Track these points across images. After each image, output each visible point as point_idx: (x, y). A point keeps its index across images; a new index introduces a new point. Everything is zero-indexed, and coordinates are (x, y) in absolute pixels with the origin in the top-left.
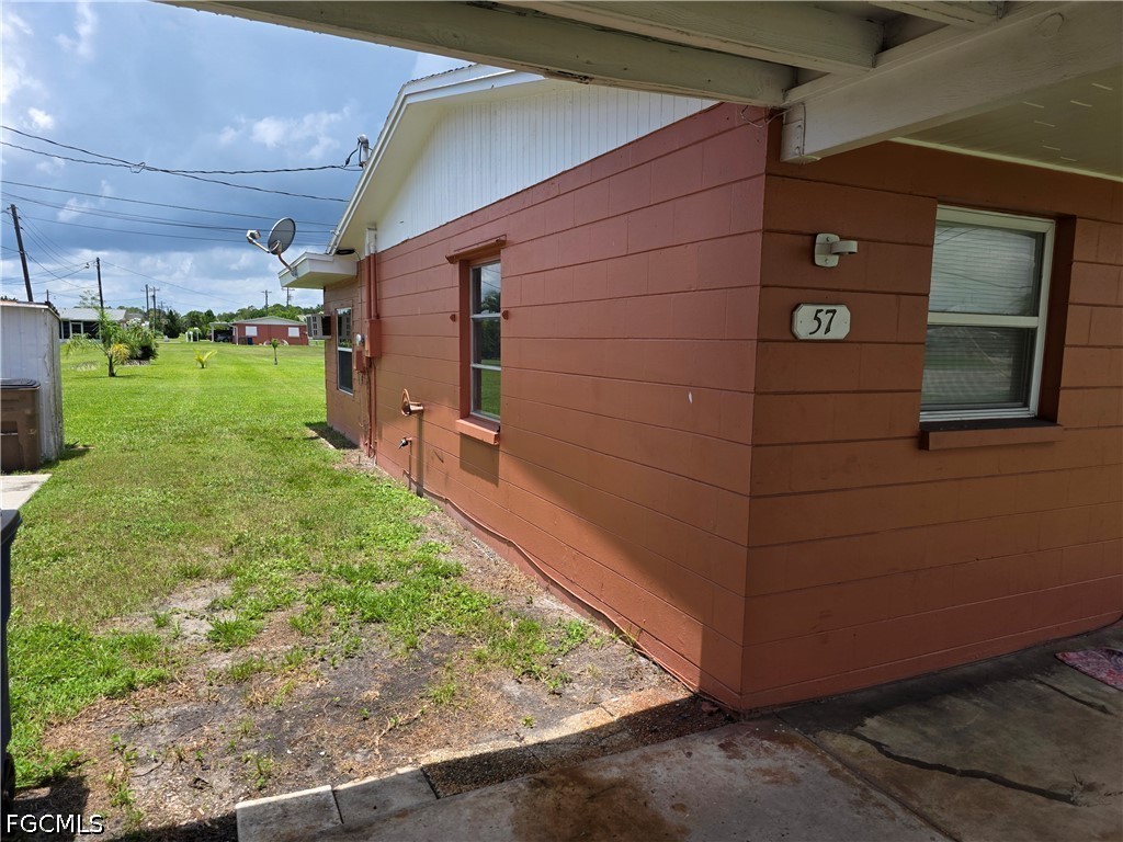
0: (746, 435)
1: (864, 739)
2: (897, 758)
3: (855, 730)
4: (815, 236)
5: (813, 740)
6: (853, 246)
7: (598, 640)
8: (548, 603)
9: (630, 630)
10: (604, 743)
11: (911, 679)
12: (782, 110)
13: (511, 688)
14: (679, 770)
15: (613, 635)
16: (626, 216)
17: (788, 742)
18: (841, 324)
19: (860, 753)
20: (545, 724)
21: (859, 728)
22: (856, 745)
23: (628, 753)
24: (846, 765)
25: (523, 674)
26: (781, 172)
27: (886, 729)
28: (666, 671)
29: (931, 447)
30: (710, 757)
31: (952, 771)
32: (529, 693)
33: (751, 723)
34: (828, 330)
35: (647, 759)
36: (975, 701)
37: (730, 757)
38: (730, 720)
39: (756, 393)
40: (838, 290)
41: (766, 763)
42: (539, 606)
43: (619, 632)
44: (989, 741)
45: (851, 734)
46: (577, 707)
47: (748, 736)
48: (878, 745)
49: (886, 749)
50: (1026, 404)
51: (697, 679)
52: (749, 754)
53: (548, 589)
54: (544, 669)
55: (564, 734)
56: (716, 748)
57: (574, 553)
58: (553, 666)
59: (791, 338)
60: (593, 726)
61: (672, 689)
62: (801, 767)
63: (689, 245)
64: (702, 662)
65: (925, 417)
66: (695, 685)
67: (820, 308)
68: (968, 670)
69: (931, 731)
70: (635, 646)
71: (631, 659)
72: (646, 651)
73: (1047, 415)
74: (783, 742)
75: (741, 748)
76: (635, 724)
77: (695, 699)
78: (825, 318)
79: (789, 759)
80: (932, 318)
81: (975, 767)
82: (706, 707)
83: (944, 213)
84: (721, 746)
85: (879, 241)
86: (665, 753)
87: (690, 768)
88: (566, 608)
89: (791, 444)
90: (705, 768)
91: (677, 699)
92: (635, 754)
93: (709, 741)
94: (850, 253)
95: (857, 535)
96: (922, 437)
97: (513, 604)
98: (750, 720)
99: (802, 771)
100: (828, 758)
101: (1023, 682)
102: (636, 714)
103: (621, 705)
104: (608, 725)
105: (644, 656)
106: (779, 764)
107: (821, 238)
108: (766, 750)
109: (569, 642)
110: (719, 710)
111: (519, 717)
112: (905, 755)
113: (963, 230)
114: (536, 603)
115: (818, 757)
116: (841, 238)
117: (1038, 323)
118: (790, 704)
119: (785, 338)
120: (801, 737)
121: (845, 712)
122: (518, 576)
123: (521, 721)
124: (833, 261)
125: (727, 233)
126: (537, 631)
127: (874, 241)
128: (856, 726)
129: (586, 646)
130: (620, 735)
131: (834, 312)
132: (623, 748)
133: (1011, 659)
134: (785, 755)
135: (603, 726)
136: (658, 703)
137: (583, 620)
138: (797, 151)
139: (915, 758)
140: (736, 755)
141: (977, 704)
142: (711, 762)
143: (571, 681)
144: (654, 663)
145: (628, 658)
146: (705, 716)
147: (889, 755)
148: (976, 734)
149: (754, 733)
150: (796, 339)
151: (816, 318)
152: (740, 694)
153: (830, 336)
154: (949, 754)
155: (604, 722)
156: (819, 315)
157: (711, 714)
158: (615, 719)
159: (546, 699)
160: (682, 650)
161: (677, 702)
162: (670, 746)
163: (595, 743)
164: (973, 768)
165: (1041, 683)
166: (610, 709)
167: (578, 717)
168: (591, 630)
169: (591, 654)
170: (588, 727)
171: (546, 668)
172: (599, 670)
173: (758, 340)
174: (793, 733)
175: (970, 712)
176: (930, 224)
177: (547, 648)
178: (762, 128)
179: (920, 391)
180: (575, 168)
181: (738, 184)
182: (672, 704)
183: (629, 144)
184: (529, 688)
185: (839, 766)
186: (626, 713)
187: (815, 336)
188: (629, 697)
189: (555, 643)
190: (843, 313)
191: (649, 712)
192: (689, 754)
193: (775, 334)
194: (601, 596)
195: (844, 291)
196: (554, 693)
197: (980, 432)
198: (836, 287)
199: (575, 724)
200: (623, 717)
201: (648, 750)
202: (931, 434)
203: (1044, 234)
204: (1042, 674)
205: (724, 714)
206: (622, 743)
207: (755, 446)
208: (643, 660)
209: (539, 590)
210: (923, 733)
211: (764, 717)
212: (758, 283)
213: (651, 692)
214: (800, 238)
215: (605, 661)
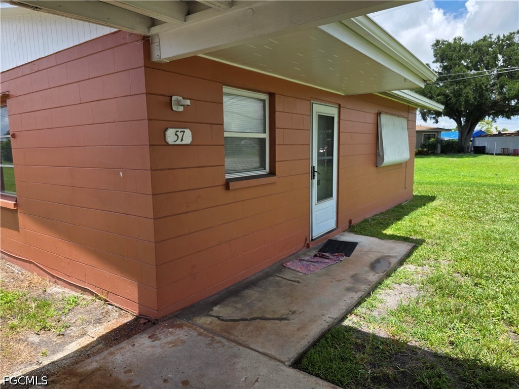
0: (149, 190)
1: (213, 316)
2: (226, 321)
3: (209, 313)
4: (171, 97)
5: (191, 322)
6: (188, 102)
7: (85, 303)
8: (56, 290)
9: (102, 294)
10: (89, 352)
11: (231, 286)
12: (149, 37)
13: (34, 338)
14: (128, 354)
15: (94, 298)
16: (77, 84)
17: (180, 326)
18: (187, 137)
19: (211, 323)
20: (54, 352)
21: (211, 312)
22: (209, 319)
23: (101, 354)
24: (205, 329)
25: (41, 329)
26: (152, 67)
27: (222, 309)
28: (122, 309)
29: (230, 189)
30: (144, 344)
31: (246, 320)
32: (45, 339)
33: (163, 323)
34: (182, 140)
35: (112, 354)
36: (256, 289)
37: (153, 341)
38: (154, 324)
39: (152, 170)
40: (185, 122)
41: (170, 339)
42: (50, 292)
43: (97, 296)
44: (260, 304)
45: (207, 316)
46: (73, 339)
47: (162, 329)
48: (218, 317)
49: (221, 318)
50: (265, 169)
51: (137, 309)
52: (163, 337)
53: (55, 282)
54: (53, 324)
55: (66, 354)
56: (147, 339)
57: (69, 261)
58: (59, 321)
59: (166, 144)
60: (83, 346)
61: (125, 317)
62: (186, 335)
63: (112, 100)
64: (139, 301)
65: (228, 176)
66: (136, 313)
67: (177, 130)
68: (253, 278)
69: (239, 306)
70: (106, 301)
71: (104, 308)
72: (111, 302)
73: (272, 173)
74: (178, 327)
75: (159, 335)
76: (106, 338)
77: (137, 319)
78: (180, 135)
79: (180, 334)
80: (226, 135)
81: (255, 315)
82: (142, 321)
83: (226, 89)
84: (149, 337)
85: (201, 101)
86: (121, 348)
87: (134, 352)
88: (67, 290)
89: (171, 192)
90: (141, 349)
91: (128, 321)
92: (106, 352)
93: (144, 336)
94: (188, 105)
95: (204, 229)
96: (227, 185)
97: (34, 295)
98: (163, 321)
99: (187, 337)
100: (198, 328)
101: (272, 278)
102: (106, 334)
103: (97, 332)
104: (91, 343)
105: (111, 305)
106: (176, 337)
107: (174, 98)
108: (170, 333)
109: (68, 306)
110: (149, 321)
111: (38, 353)
112: (228, 319)
113: (232, 97)
114: (48, 291)
115: (193, 329)
116: (184, 98)
117: (266, 136)
118: (181, 310)
119: (163, 144)
120: (186, 323)
121: (204, 307)
122: (36, 278)
123: (39, 354)
124: (181, 109)
125: (129, 94)
126: (49, 305)
127: (198, 100)
128: (209, 312)
129: (79, 307)
130: (97, 346)
131: (184, 132)
132: (99, 352)
133: (268, 270)
134: (179, 332)
135: (88, 344)
136: (119, 325)
137: (76, 294)
138: (158, 57)
139: (233, 318)
140: (157, 339)
141: (256, 291)
142: (145, 345)
143: (70, 326)
144: (116, 307)
145: (102, 307)
146: (142, 325)
147: (222, 320)
148: (255, 302)
149: (165, 327)
150: (168, 144)
151: (176, 135)
152: (158, 311)
153: (183, 142)
154: (245, 314)
155: (89, 342)
156: (177, 133)
157: (145, 324)
158: (95, 339)
159: (55, 339)
160: (129, 297)
161: (128, 322)
162: (124, 344)
163: (85, 353)
164: (254, 316)
165: (278, 277)
166: (92, 335)
167: (74, 344)
168: (81, 298)
169: (82, 310)
170: (80, 347)
171: (55, 323)
172: (86, 317)
173: (150, 145)
174: (183, 322)
175: (253, 294)
176: (221, 94)
177: (55, 313)
178: (140, 44)
179: (224, 165)
180: (46, 57)
181: (132, 70)
182: (126, 324)
183: (75, 46)
184: (44, 336)
185: (202, 330)
186: (101, 335)
187: (176, 143)
188: (103, 326)
189: (60, 310)
190: (188, 132)
191: (114, 331)
192: (134, 345)
193: (157, 142)
194: (86, 280)
195: (188, 122)
196: (60, 335)
197: (249, 181)
198: (184, 121)
199: (73, 347)
200: (100, 337)
201: (112, 349)
202: (230, 183)
203: (265, 100)
204: (278, 273)
205: (151, 322)
206: (99, 350)
207: (154, 195)
208: (110, 307)
209: (50, 284)
210: (236, 307)
211: (169, 318)
212: (147, 118)
213: (114, 321)
214: (164, 98)
215: (90, 312)
